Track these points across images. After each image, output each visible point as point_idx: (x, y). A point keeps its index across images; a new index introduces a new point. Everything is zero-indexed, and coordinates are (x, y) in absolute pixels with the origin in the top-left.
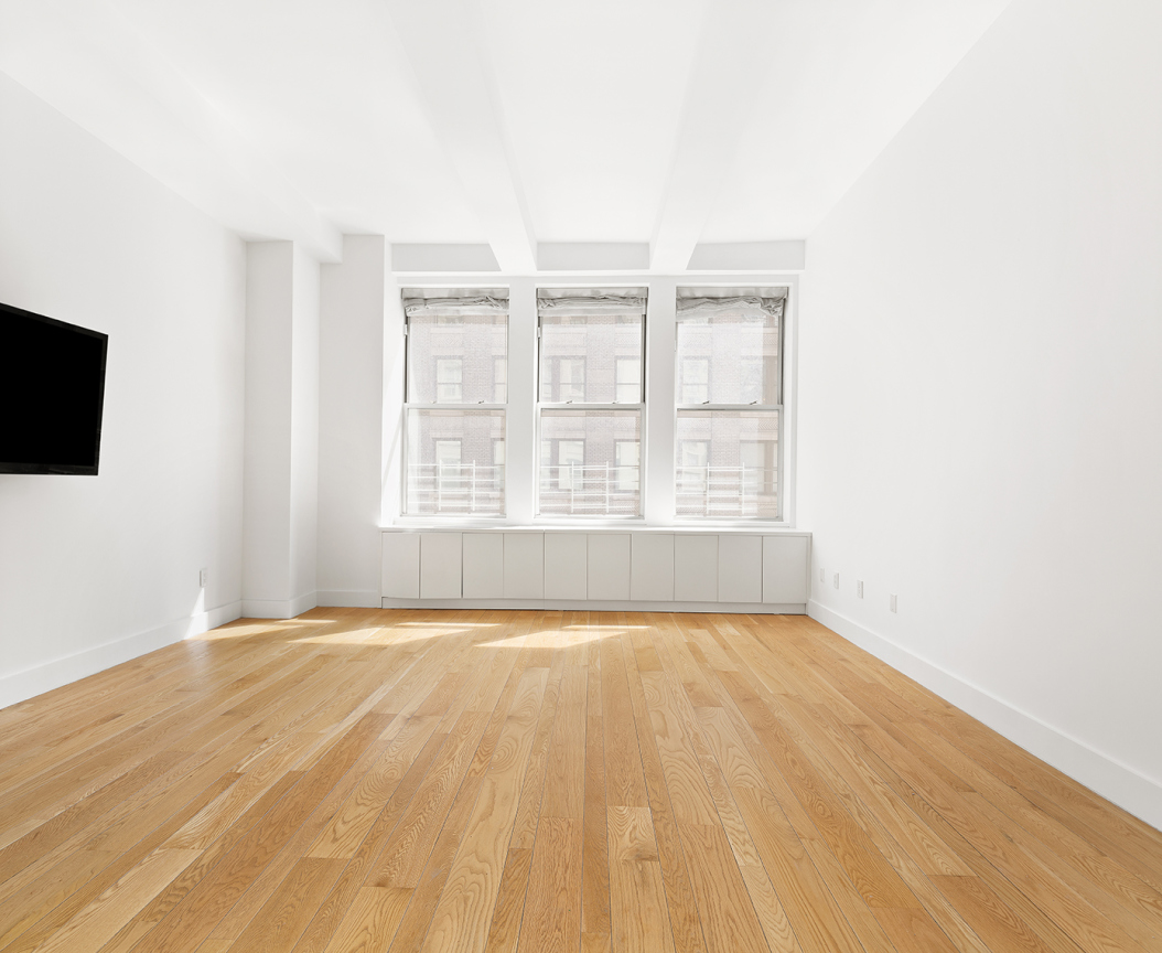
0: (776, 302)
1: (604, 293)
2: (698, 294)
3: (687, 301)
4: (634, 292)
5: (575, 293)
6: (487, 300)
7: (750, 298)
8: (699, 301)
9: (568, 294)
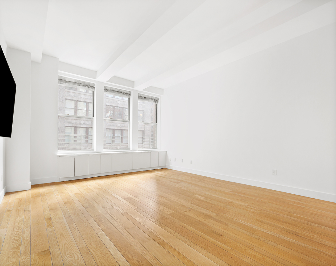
0: (156, 101)
1: (121, 91)
2: (142, 96)
3: (140, 97)
4: (128, 92)
5: (113, 89)
6: (88, 86)
7: (152, 99)
8: (142, 98)
9: (112, 89)
